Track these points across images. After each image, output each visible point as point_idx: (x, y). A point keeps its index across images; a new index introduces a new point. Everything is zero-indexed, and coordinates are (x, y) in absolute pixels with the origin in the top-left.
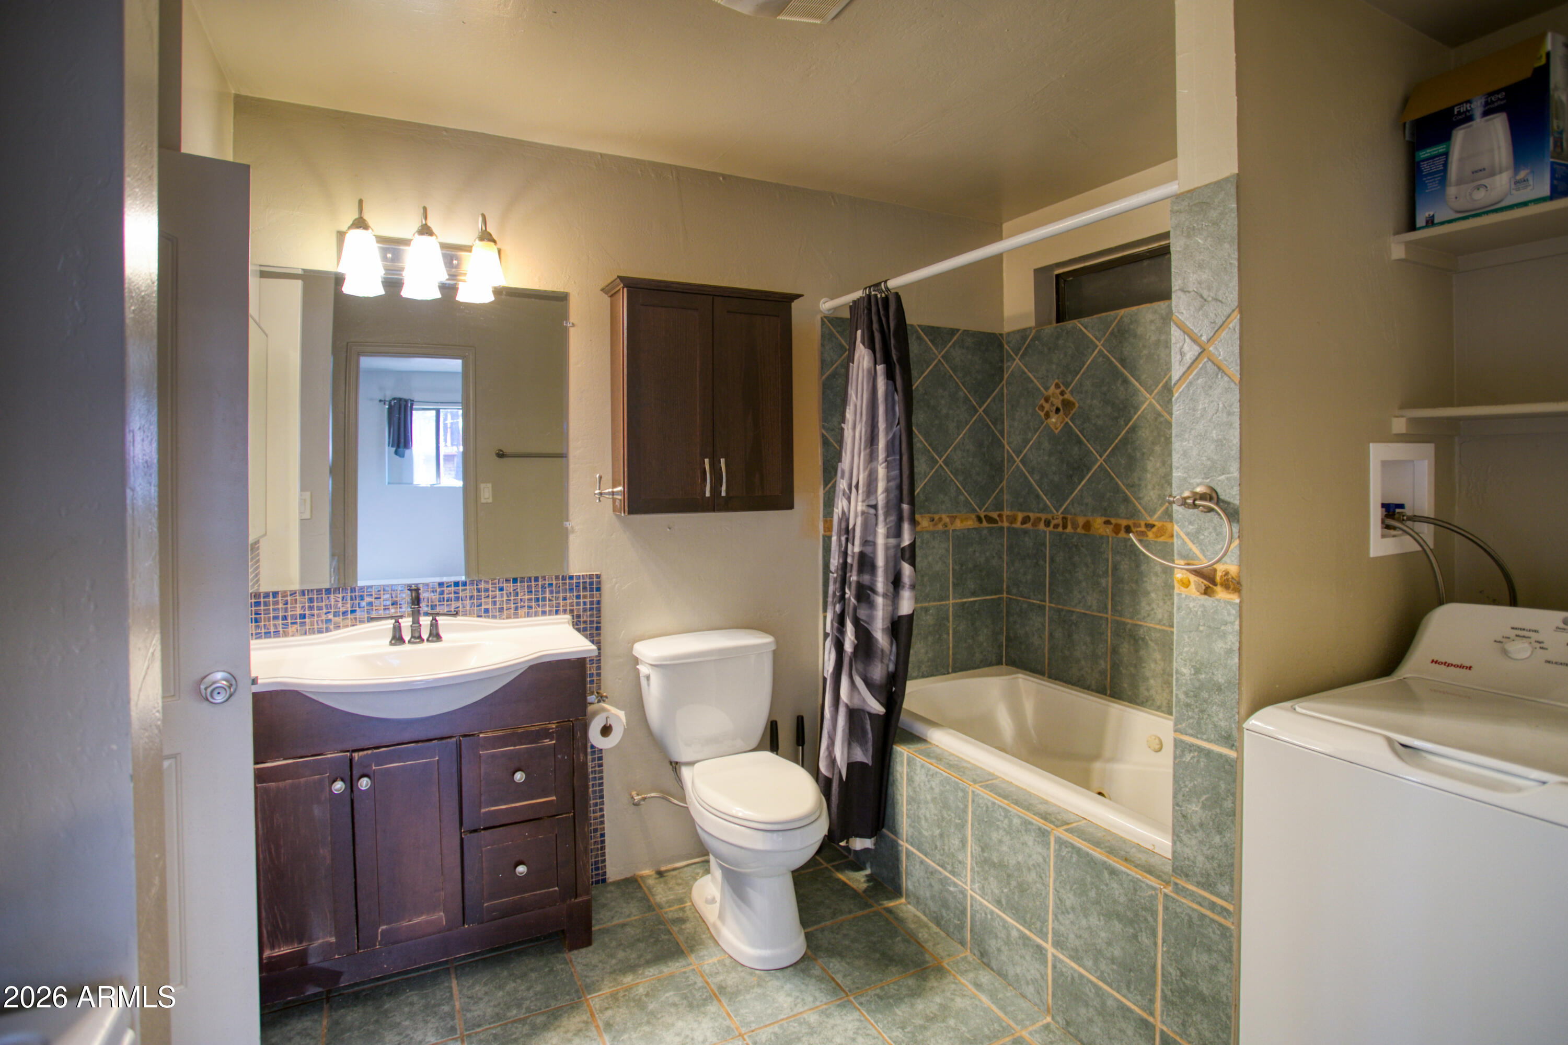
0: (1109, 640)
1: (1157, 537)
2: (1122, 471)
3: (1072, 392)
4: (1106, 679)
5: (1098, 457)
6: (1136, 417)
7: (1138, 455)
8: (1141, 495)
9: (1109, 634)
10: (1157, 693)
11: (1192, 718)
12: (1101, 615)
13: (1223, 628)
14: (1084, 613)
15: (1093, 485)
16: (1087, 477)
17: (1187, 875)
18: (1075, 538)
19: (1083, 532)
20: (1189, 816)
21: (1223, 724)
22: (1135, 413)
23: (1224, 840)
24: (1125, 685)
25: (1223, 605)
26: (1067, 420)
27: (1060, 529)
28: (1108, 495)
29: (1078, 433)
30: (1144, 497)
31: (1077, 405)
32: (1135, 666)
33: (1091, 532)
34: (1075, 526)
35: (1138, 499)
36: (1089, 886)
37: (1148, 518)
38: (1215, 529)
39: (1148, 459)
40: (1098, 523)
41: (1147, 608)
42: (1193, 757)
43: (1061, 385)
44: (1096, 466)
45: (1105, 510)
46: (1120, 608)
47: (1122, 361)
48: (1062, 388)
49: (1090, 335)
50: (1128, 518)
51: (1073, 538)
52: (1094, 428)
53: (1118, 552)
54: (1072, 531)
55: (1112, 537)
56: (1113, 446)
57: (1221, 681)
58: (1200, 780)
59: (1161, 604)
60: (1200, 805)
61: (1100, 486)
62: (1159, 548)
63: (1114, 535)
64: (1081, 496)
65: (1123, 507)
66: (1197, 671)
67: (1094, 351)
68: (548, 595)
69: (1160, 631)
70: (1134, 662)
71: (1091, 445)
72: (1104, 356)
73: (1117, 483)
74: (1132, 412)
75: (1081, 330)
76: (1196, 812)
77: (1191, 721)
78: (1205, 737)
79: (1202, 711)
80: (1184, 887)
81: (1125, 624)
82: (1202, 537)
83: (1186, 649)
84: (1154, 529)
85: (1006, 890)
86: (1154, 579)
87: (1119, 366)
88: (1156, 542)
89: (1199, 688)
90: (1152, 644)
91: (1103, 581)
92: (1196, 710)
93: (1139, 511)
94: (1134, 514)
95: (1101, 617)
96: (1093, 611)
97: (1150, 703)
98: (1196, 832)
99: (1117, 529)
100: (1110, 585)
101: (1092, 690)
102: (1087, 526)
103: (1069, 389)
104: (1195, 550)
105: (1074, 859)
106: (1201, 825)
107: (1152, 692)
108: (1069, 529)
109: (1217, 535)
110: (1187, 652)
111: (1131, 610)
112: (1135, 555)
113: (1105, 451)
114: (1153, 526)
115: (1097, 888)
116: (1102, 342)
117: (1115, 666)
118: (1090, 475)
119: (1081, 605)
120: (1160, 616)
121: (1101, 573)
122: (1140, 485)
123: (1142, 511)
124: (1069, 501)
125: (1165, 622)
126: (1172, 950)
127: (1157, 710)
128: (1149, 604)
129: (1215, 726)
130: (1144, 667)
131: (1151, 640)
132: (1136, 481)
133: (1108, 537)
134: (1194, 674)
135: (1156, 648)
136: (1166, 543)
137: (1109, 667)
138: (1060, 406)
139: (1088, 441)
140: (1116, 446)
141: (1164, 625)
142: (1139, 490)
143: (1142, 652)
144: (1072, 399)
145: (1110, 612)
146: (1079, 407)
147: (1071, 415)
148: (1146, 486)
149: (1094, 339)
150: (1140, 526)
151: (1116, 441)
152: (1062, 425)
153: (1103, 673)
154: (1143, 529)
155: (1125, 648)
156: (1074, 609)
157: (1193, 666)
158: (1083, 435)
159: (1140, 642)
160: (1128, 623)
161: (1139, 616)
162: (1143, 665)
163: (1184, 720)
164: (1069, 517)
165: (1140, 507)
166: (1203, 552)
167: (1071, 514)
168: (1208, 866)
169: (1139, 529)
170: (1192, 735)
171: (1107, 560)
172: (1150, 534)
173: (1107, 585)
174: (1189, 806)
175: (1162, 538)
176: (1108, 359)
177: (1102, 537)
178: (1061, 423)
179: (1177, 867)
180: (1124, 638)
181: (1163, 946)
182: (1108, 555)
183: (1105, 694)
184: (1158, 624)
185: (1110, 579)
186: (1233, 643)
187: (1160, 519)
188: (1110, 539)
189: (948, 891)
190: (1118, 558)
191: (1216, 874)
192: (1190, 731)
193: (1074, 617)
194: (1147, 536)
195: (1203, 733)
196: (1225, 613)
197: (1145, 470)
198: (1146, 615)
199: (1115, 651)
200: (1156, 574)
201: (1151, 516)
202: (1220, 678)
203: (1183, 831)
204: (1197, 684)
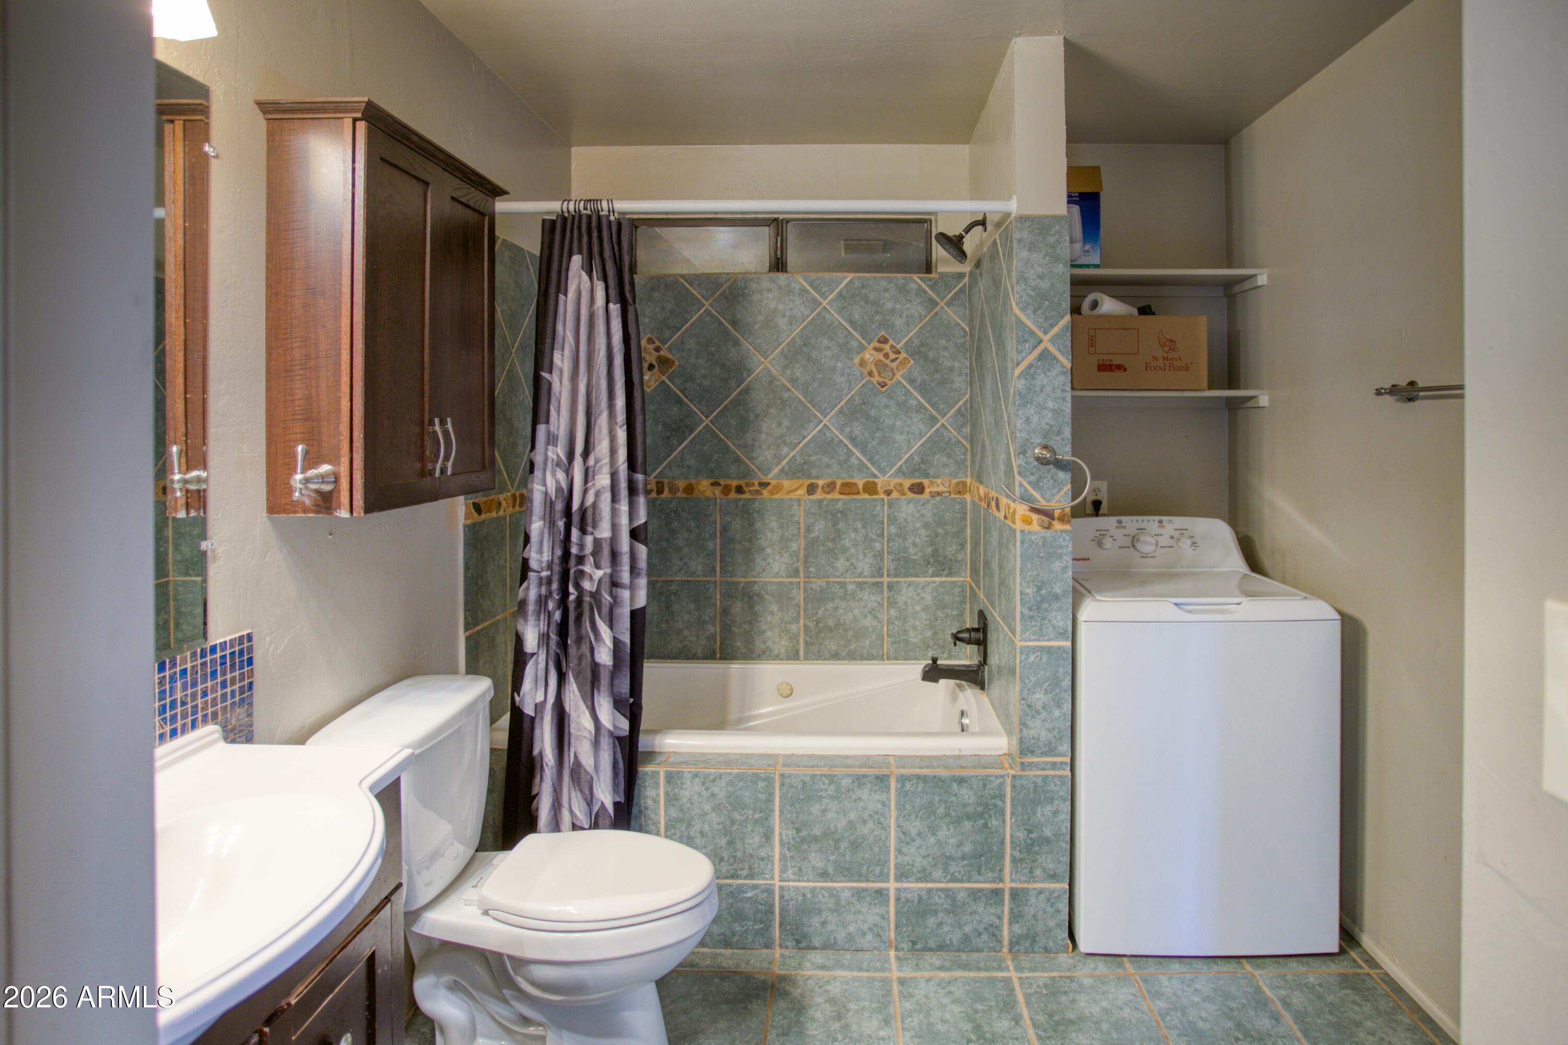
0: (718, 603)
1: (772, 494)
2: (733, 431)
3: (670, 349)
4: (715, 643)
5: (704, 418)
6: (749, 379)
7: (752, 416)
8: (754, 455)
9: (718, 597)
10: (774, 643)
11: (1036, 626)
12: (708, 579)
13: (1059, 551)
14: (685, 581)
15: (697, 446)
16: (689, 439)
17: (1032, 752)
18: (674, 503)
19: (684, 496)
20: (1033, 704)
21: (1060, 624)
22: (749, 376)
23: (1063, 711)
24: (739, 644)
25: (1059, 534)
26: (664, 378)
27: (654, 495)
28: (716, 456)
29: (678, 392)
30: (758, 457)
31: (677, 363)
32: (750, 623)
33: (694, 495)
34: (673, 490)
35: (751, 459)
36: (937, 805)
37: (763, 477)
38: (1052, 477)
39: (763, 420)
40: (704, 485)
41: (763, 563)
42: (1037, 657)
43: (656, 341)
44: (701, 427)
45: (712, 471)
46: (731, 569)
47: (734, 323)
48: (657, 343)
49: (694, 292)
50: (739, 479)
51: (671, 503)
52: (698, 388)
53: (728, 513)
54: (670, 496)
55: (721, 499)
56: (721, 407)
57: (1059, 591)
58: (1042, 673)
59: (777, 557)
60: (1043, 692)
61: (706, 448)
62: (774, 505)
63: (723, 496)
64: (682, 459)
65: (733, 467)
66: (1039, 588)
67: (700, 309)
68: (179, 695)
69: (776, 583)
70: (749, 618)
71: (694, 405)
72: (712, 316)
73: (726, 444)
74: (745, 374)
75: (684, 285)
76: (1040, 699)
77: (1034, 629)
78: (1046, 638)
79: (1043, 619)
80: (1029, 763)
81: (737, 583)
82: (1041, 484)
83: (1029, 574)
84: (769, 488)
85: (832, 858)
86: (769, 535)
87: (731, 328)
88: (771, 499)
89: (1041, 601)
90: (768, 597)
91: (710, 545)
92: (1039, 619)
93: (753, 471)
94: (747, 473)
95: (708, 582)
96: (698, 576)
97: (767, 653)
98: (1039, 714)
99: (726, 490)
100: (718, 547)
101: (698, 658)
102: (689, 489)
103: (666, 346)
104: (1036, 495)
105: (920, 788)
106: (1044, 707)
107: (770, 643)
108: (666, 494)
109: (1054, 482)
110: (1030, 576)
111: (744, 568)
112: (749, 514)
113: (712, 412)
114: (769, 484)
115: (945, 803)
116: (710, 301)
117: (726, 629)
118: (692, 436)
119: (683, 572)
120: (776, 570)
121: (707, 536)
122: (754, 446)
123: (756, 470)
124: (665, 464)
125: (781, 574)
126: (1020, 818)
127: (774, 660)
128: (765, 560)
129: (1054, 627)
130: (761, 621)
131: (767, 594)
132: (750, 442)
133: (716, 499)
134: (1037, 592)
135: (772, 600)
136: (782, 499)
137: (718, 630)
138: (655, 363)
139: (690, 401)
140: (726, 407)
141: (781, 577)
142: (753, 450)
143: (758, 608)
144: (670, 356)
145: (718, 574)
146: (680, 365)
147: (668, 373)
148: (760, 447)
149: (700, 297)
150: (753, 485)
151: (726, 402)
152: (657, 383)
153: (712, 637)
154: (757, 487)
155: (738, 608)
156: (674, 579)
157: (1035, 586)
158: (685, 396)
159: (755, 598)
160: (741, 582)
161: (753, 573)
162: (759, 619)
163: (1028, 630)
164: (666, 481)
165: (753, 467)
166: (1043, 496)
167: (668, 478)
168: (1050, 736)
169: (752, 489)
170: (1035, 640)
171: (715, 522)
172: (765, 493)
173: (715, 548)
174: (1033, 697)
175: (778, 494)
176: (718, 320)
177: (708, 499)
178: (656, 381)
179: (1024, 749)
180: (736, 598)
181: (1011, 819)
182: (716, 517)
183: (715, 659)
184: (775, 577)
185: (718, 541)
186: (1068, 562)
187: (776, 477)
188: (718, 500)
189: (742, 900)
190: (728, 519)
191: (1056, 740)
192: (1034, 637)
193: (673, 587)
194: (762, 494)
195: (1044, 636)
196: (1061, 540)
197: (759, 431)
198: (761, 570)
199: (725, 612)
200: (772, 530)
201: (765, 475)
202: (1057, 589)
203: (1029, 718)
204: (1039, 599)
